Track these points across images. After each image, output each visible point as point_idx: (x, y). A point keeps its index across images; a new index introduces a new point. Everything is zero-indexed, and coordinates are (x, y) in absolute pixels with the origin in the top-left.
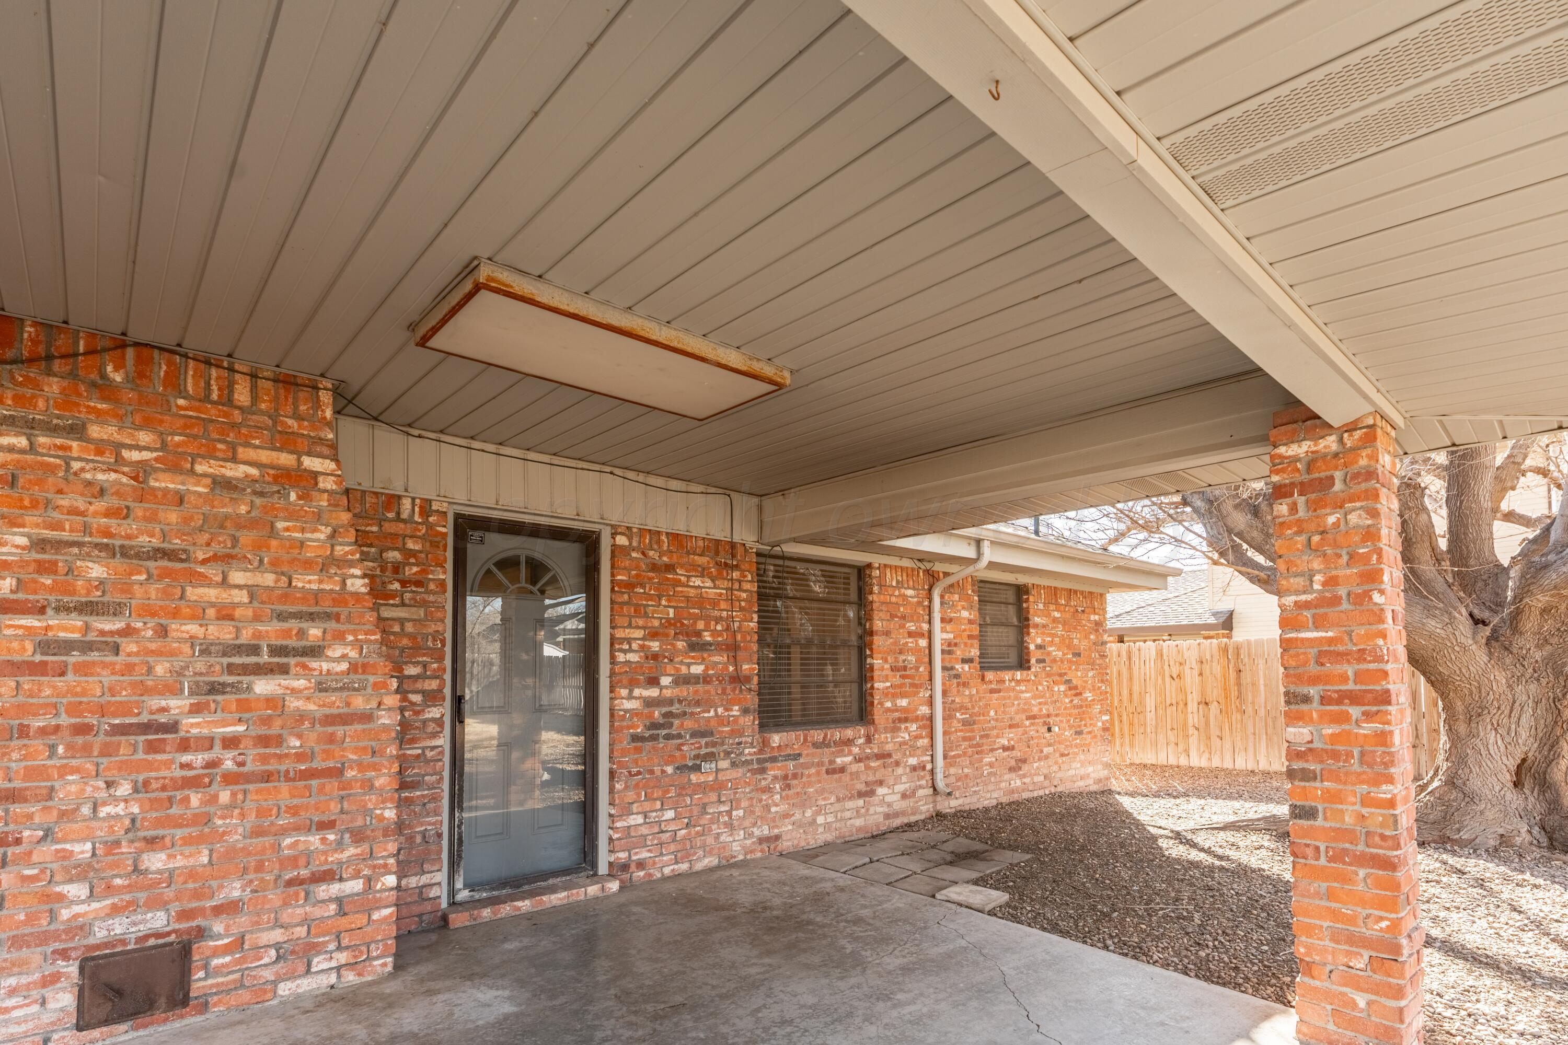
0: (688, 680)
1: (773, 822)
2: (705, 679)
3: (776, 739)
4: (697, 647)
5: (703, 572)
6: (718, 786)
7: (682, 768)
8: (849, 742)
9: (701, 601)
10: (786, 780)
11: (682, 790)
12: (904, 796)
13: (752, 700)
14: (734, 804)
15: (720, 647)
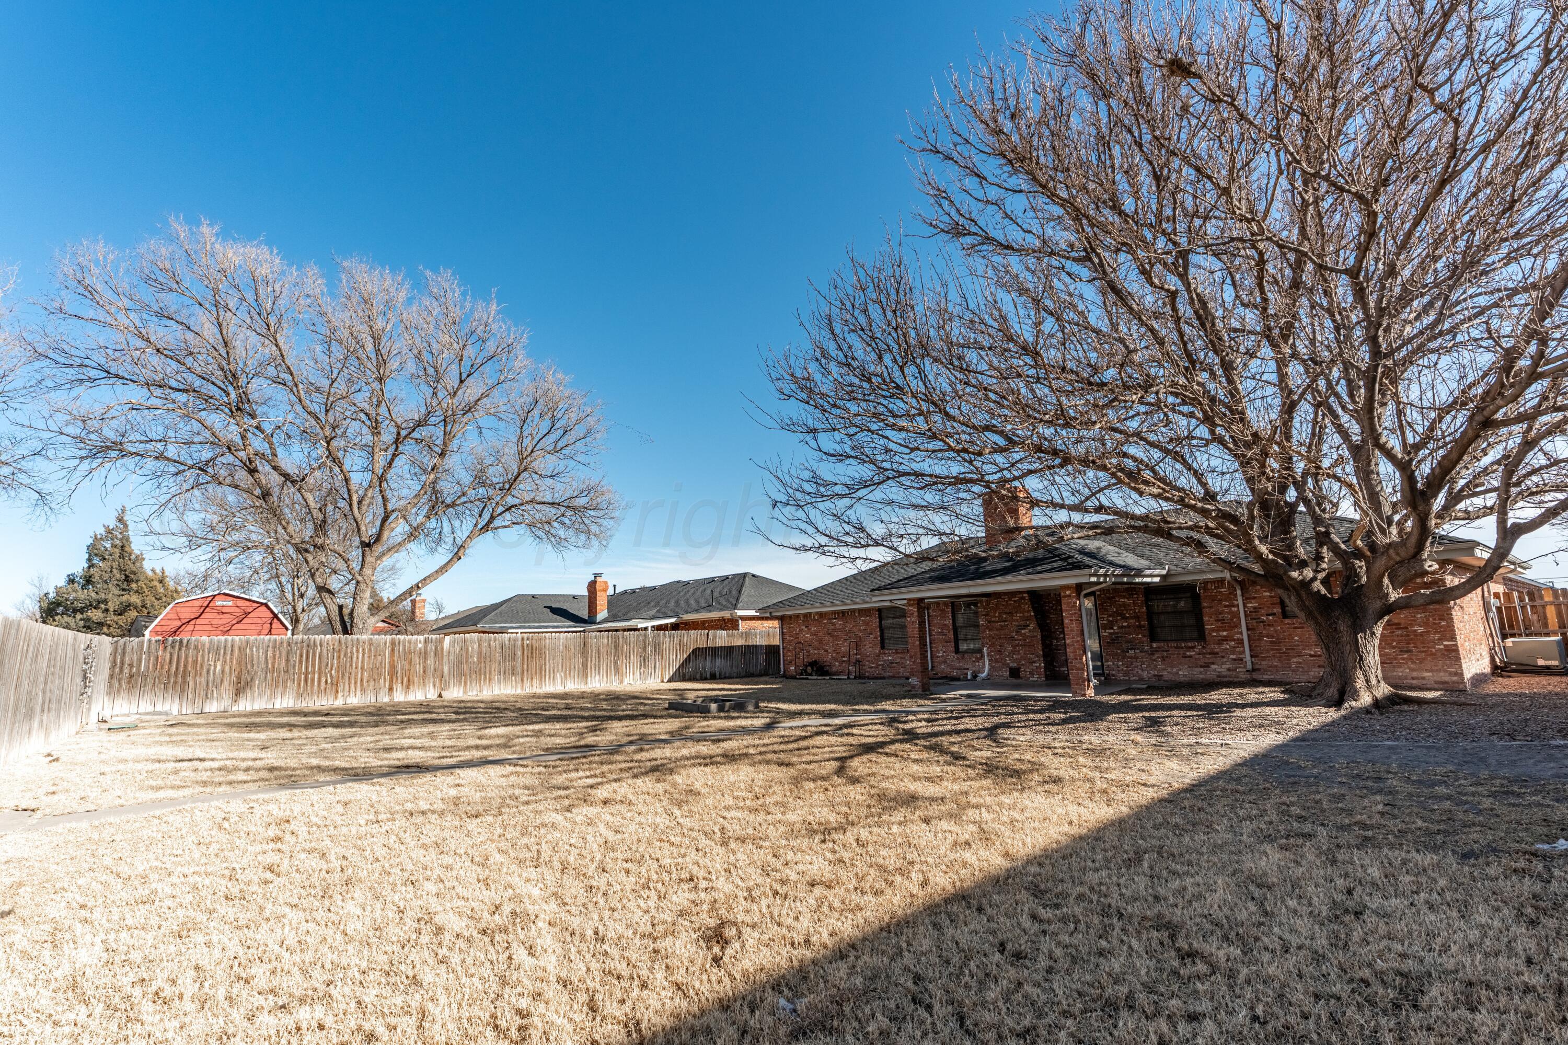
0: (1122, 627)
1: (1159, 671)
2: (1128, 627)
3: (1154, 645)
4: (1125, 618)
5: (1124, 597)
6: (1136, 658)
7: (1123, 651)
8: (1193, 647)
9: (1124, 605)
10: (1163, 659)
11: (1124, 657)
12: (1229, 670)
13: (1147, 633)
14: (1143, 663)
15: (1132, 618)
